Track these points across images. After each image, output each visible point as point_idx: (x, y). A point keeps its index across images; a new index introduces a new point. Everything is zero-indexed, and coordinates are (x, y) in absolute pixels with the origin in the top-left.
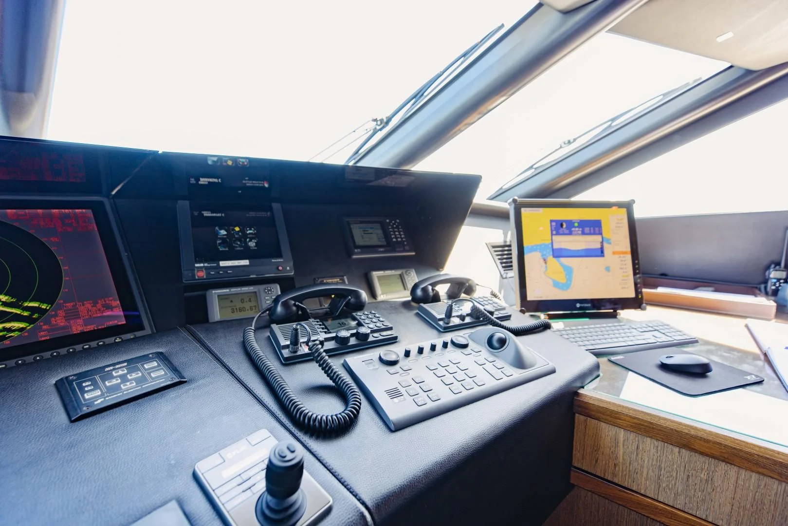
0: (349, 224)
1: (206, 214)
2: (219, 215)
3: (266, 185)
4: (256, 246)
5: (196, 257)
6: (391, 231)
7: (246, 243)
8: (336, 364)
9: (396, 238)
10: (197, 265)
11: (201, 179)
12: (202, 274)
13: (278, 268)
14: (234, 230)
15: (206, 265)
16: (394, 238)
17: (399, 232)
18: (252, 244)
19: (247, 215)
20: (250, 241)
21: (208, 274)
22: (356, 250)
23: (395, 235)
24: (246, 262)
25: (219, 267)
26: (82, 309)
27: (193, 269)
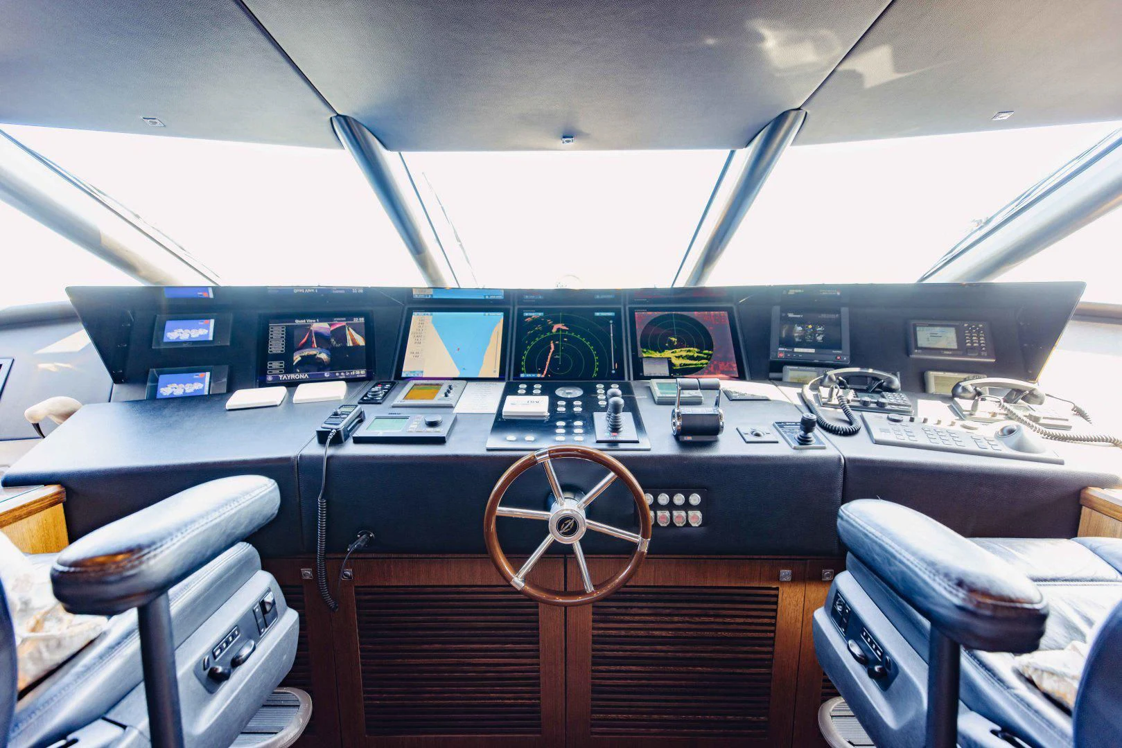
0: (915, 327)
1: (791, 315)
2: (799, 316)
3: (838, 294)
4: (823, 339)
5: (780, 344)
6: (967, 336)
7: (815, 338)
8: (856, 415)
9: (972, 342)
10: (780, 349)
11: (791, 291)
12: (782, 355)
13: (836, 358)
14: (807, 327)
15: (785, 349)
16: (968, 342)
17: (979, 337)
18: (819, 338)
19: (819, 317)
20: (819, 335)
21: (786, 355)
22: (916, 351)
23: (972, 340)
24: (812, 351)
25: (793, 352)
26: (721, 366)
27: (777, 351)
